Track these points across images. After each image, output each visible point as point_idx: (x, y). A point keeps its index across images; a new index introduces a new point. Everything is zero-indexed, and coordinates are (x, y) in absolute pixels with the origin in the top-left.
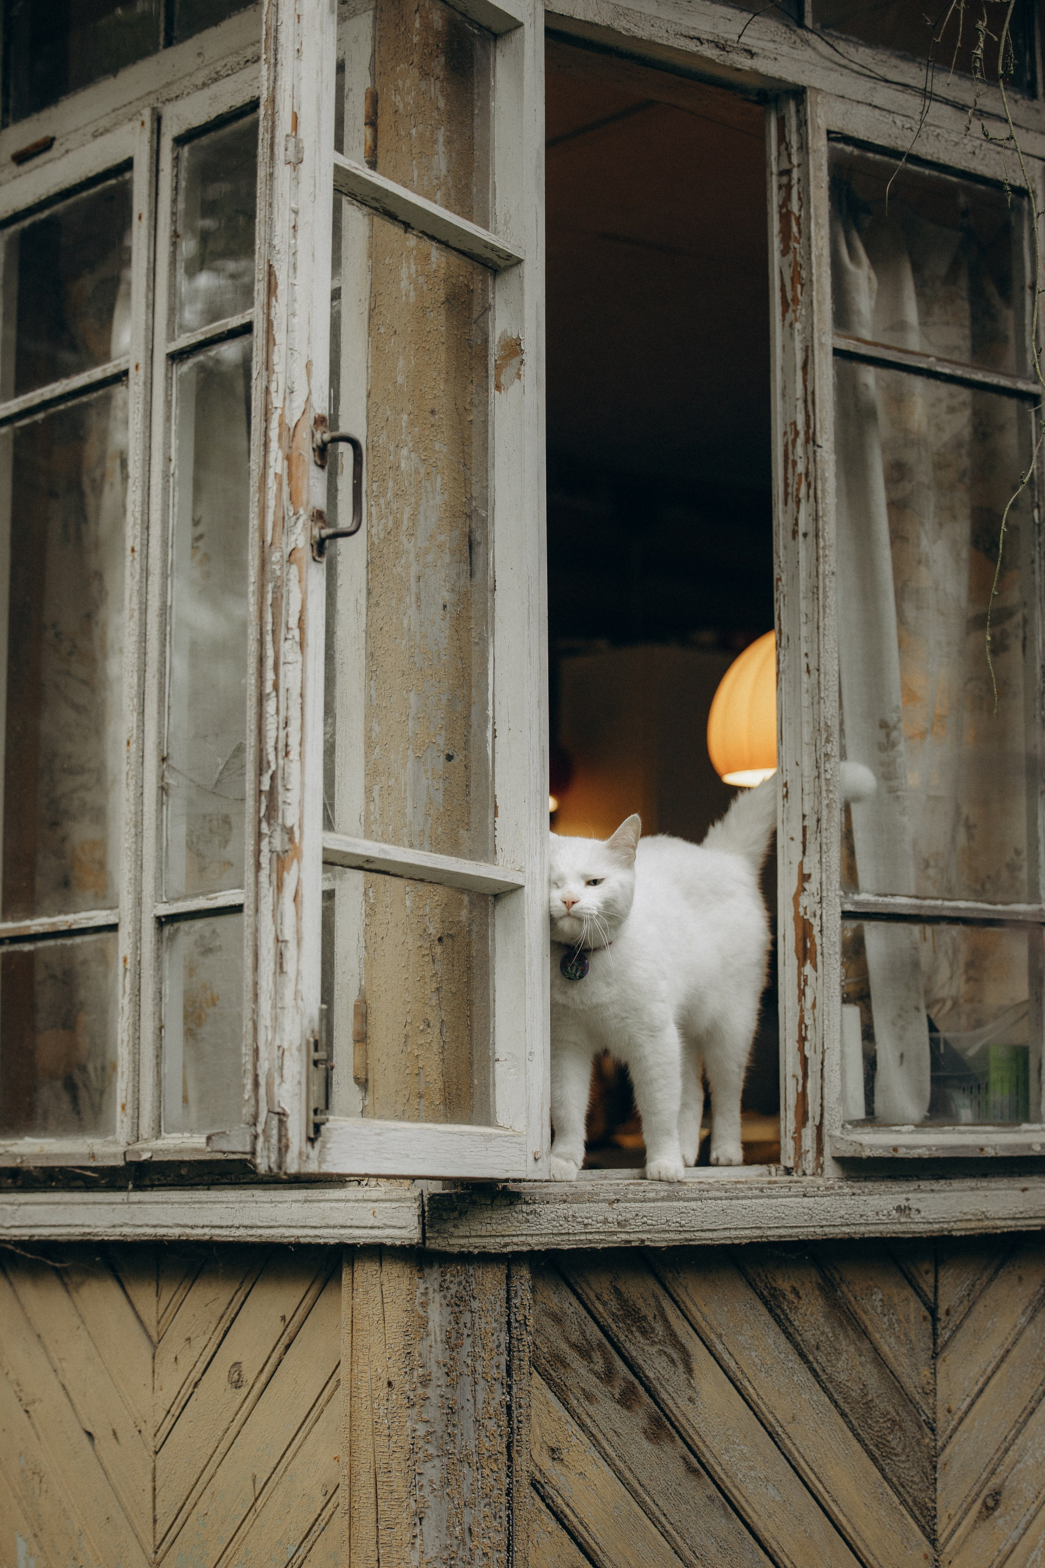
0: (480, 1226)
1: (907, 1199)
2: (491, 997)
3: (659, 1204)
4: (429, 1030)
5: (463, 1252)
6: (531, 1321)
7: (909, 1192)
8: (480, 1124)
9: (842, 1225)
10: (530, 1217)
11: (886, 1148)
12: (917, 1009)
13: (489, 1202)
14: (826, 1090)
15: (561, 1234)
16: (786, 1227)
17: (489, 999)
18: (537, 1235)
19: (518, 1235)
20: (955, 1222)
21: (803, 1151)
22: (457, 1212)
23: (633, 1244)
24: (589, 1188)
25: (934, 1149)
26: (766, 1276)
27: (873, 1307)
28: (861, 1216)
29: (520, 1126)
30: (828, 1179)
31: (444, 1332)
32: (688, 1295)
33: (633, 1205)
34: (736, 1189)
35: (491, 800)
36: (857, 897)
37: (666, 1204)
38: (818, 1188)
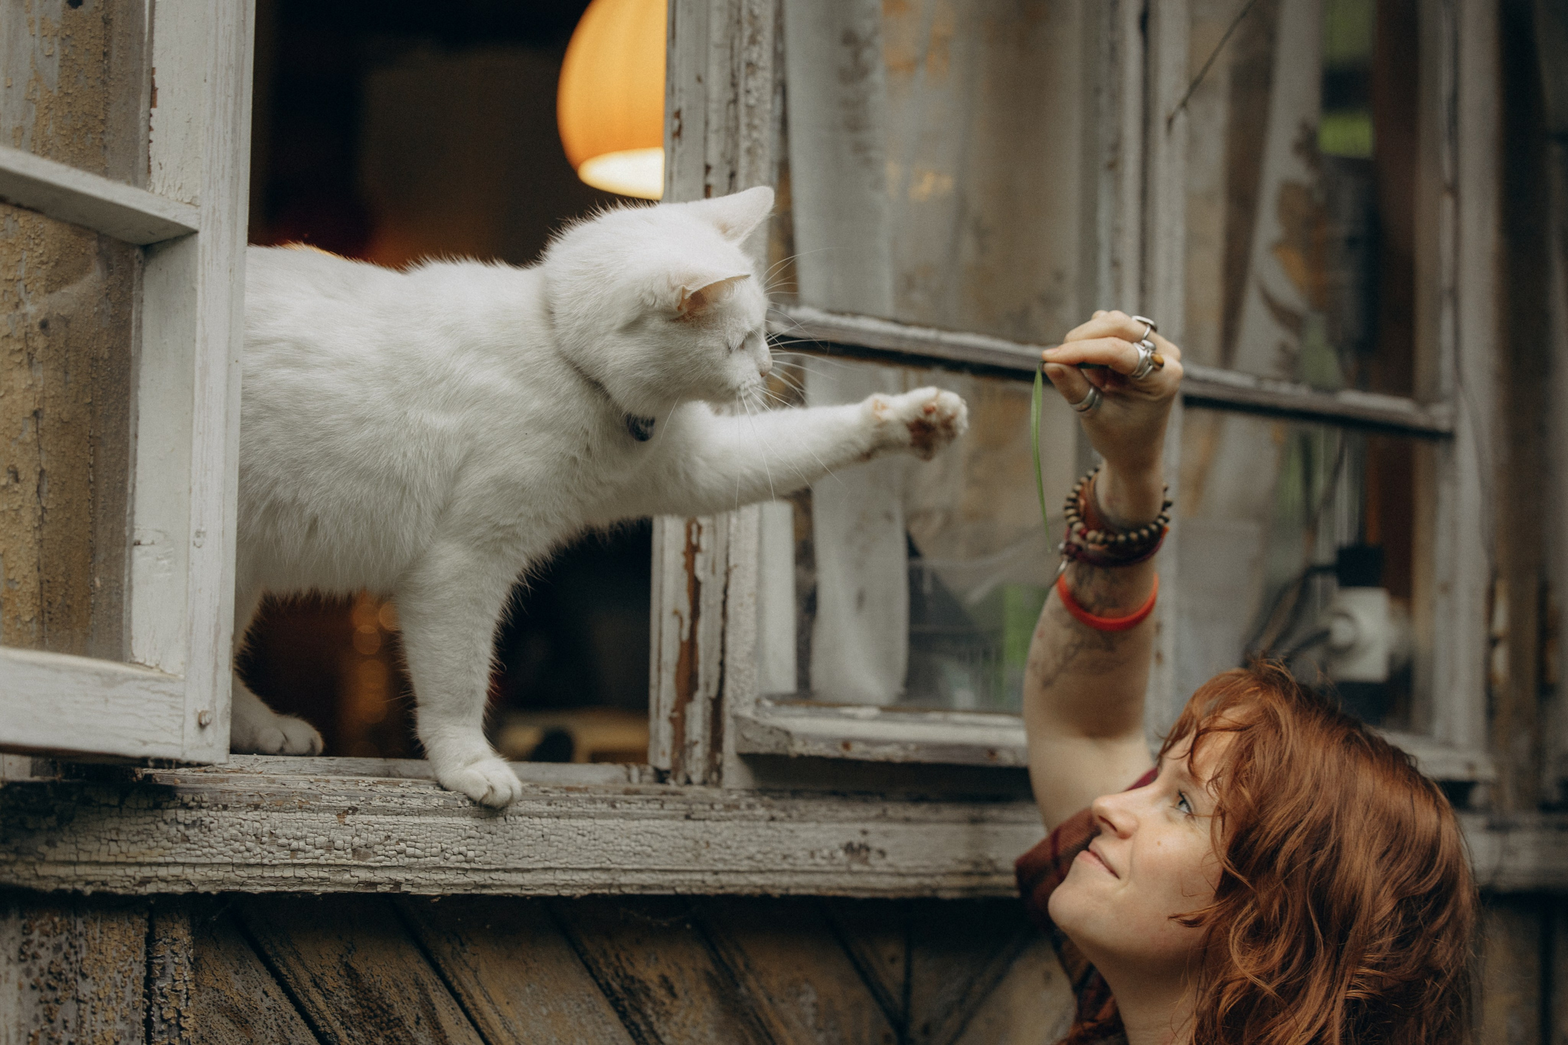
0: (97, 846)
1: (864, 833)
2: (131, 431)
3: (429, 820)
4: (17, 487)
5: (64, 891)
6: (191, 1021)
7: (866, 820)
8: (99, 656)
9: (751, 872)
10: (191, 832)
11: (831, 740)
12: (889, 517)
13: (114, 801)
14: (730, 639)
15: (249, 865)
16: (653, 871)
17: (127, 432)
18: (204, 865)
19: (167, 864)
20: (944, 875)
21: (687, 742)
22: (54, 817)
23: (380, 889)
24: (304, 785)
25: (912, 747)
26: (617, 957)
27: (802, 1018)
28: (785, 857)
29: (174, 664)
30: (730, 791)
31: (23, 1037)
32: (479, 984)
33: (382, 819)
34: (568, 799)
35: (145, 77)
36: (793, 313)
37: (441, 820)
38: (712, 806)
